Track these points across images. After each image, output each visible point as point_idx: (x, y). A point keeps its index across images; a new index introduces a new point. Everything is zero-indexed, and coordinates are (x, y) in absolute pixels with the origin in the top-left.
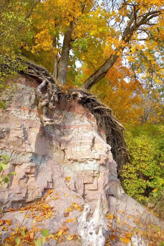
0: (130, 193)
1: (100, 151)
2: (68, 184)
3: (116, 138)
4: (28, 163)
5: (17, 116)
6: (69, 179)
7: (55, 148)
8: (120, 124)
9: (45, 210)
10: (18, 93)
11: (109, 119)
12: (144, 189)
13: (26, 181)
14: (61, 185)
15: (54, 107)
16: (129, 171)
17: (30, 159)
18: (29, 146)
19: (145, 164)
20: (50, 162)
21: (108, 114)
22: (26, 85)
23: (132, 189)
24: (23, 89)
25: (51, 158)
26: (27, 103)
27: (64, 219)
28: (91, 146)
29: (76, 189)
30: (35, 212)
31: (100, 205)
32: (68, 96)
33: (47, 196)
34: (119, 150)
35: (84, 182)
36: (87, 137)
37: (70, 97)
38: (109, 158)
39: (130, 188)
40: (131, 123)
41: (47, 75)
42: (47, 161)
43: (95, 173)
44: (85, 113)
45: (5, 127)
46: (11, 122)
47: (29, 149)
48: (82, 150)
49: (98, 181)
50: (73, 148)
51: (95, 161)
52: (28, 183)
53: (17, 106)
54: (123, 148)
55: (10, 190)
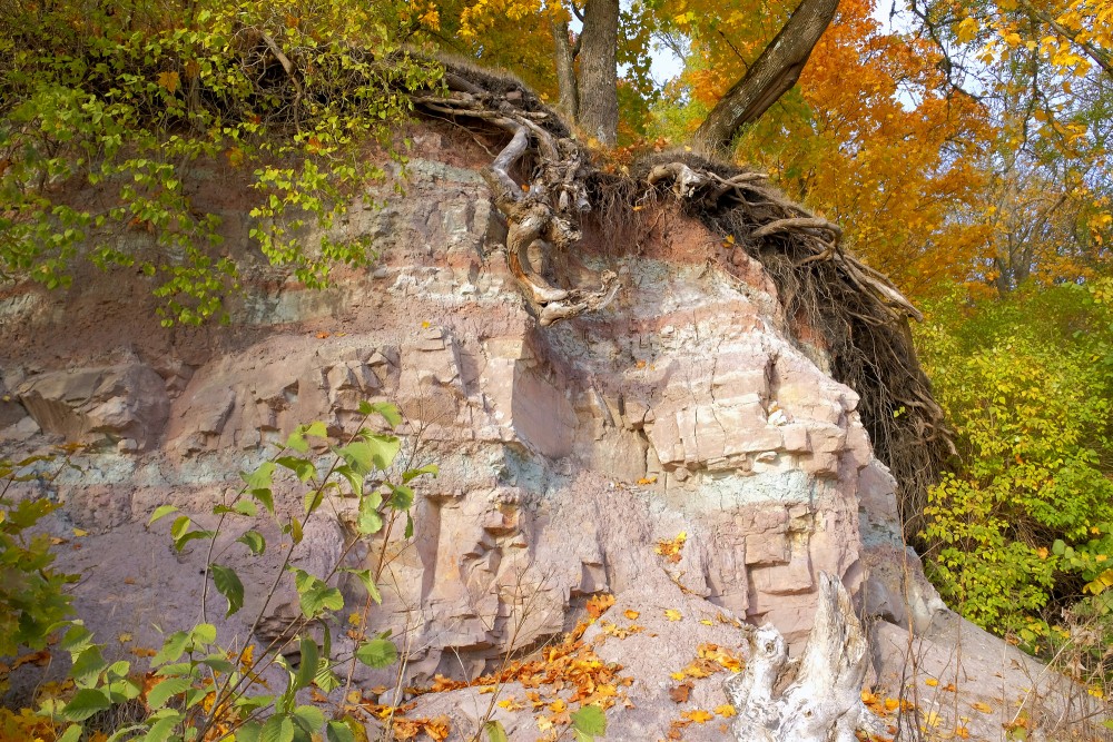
0: (976, 609)
1: (806, 413)
2: (675, 570)
3: (877, 360)
4: (490, 490)
5: (424, 293)
6: (675, 550)
7: (600, 420)
8: (893, 293)
9: (583, 677)
10: (419, 200)
11: (837, 275)
12: (1046, 590)
13: (491, 563)
14: (642, 578)
15: (577, 236)
16: (957, 511)
17: (497, 472)
18: (485, 414)
19: (1037, 468)
20: (586, 481)
21: (829, 248)
22: (447, 163)
23: (981, 594)
24: (435, 178)
25: (587, 466)
26: (457, 236)
27: (672, 713)
28: (760, 394)
29: (714, 590)
30: (544, 690)
31: (832, 624)
32: (633, 190)
33: (586, 626)
34: (901, 416)
35: (749, 561)
36: (740, 358)
37: (642, 194)
38: (851, 443)
39: (973, 590)
40: (948, 291)
41: (527, 105)
42: (573, 477)
43: (794, 514)
44: (717, 255)
45: (379, 345)
46: (399, 321)
47: (487, 429)
48: (721, 415)
49: (813, 550)
50: (679, 414)
51: (786, 462)
52: (501, 573)
53: (416, 251)
54: (917, 403)
55: (429, 603)
